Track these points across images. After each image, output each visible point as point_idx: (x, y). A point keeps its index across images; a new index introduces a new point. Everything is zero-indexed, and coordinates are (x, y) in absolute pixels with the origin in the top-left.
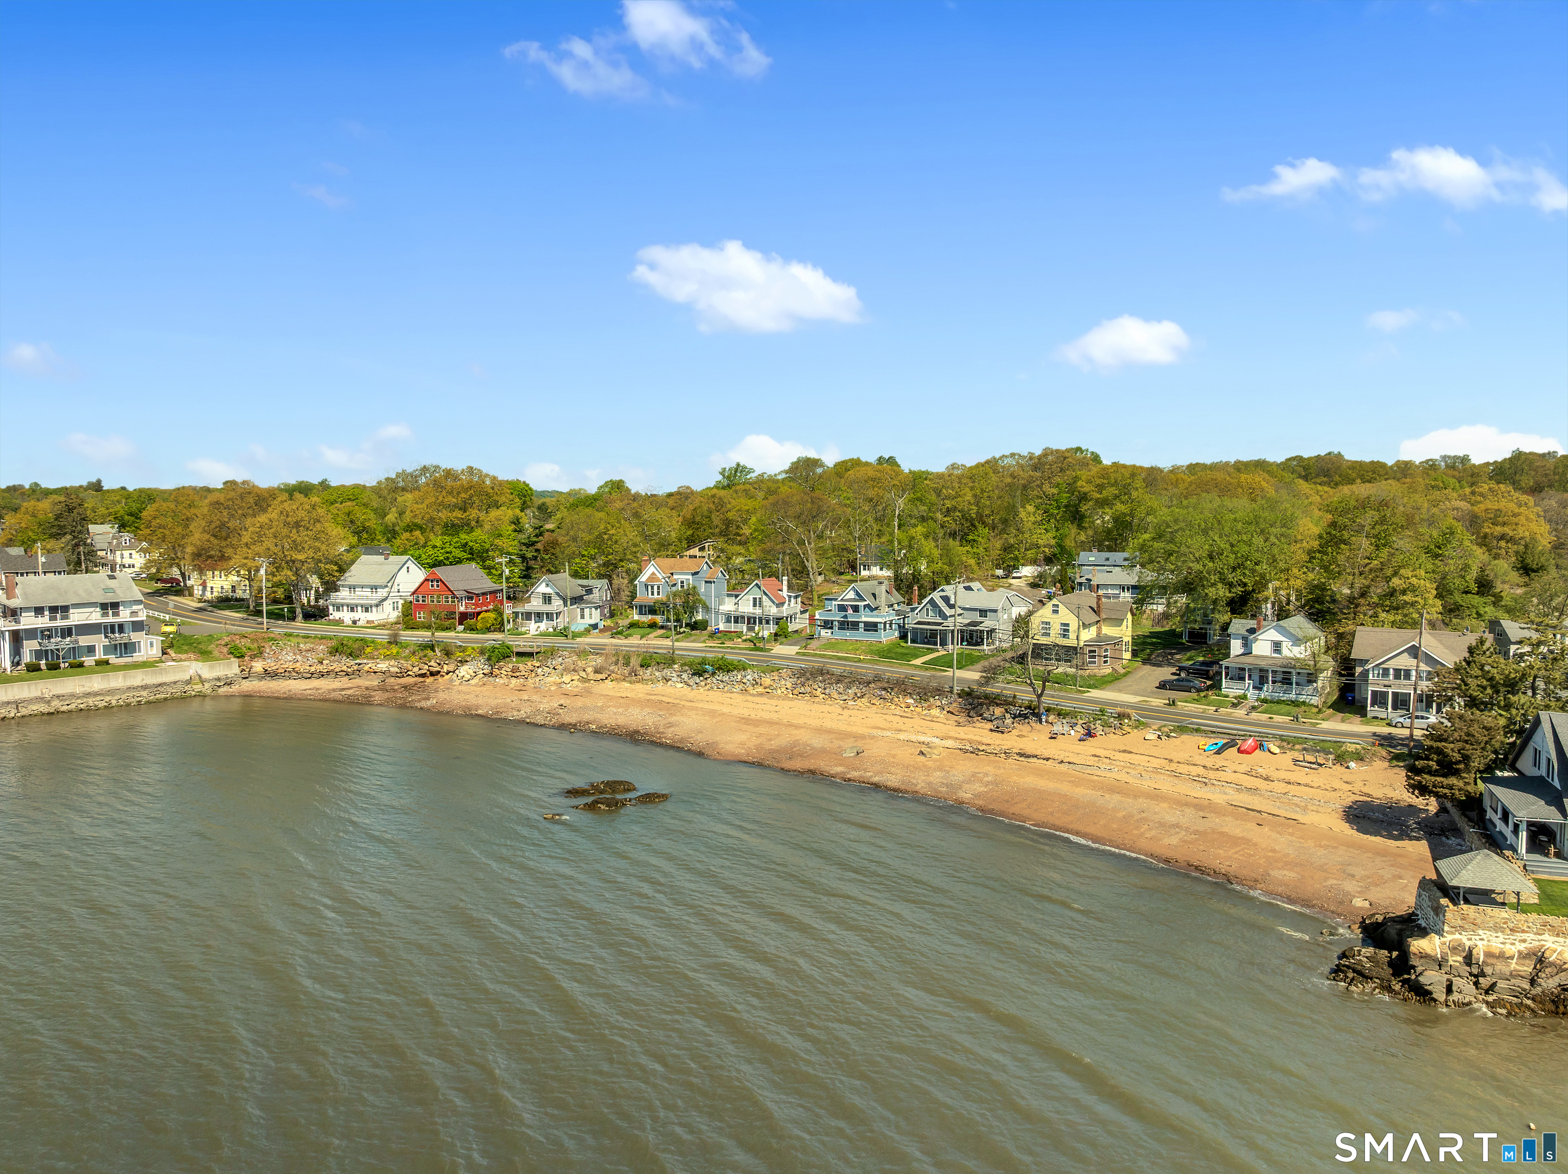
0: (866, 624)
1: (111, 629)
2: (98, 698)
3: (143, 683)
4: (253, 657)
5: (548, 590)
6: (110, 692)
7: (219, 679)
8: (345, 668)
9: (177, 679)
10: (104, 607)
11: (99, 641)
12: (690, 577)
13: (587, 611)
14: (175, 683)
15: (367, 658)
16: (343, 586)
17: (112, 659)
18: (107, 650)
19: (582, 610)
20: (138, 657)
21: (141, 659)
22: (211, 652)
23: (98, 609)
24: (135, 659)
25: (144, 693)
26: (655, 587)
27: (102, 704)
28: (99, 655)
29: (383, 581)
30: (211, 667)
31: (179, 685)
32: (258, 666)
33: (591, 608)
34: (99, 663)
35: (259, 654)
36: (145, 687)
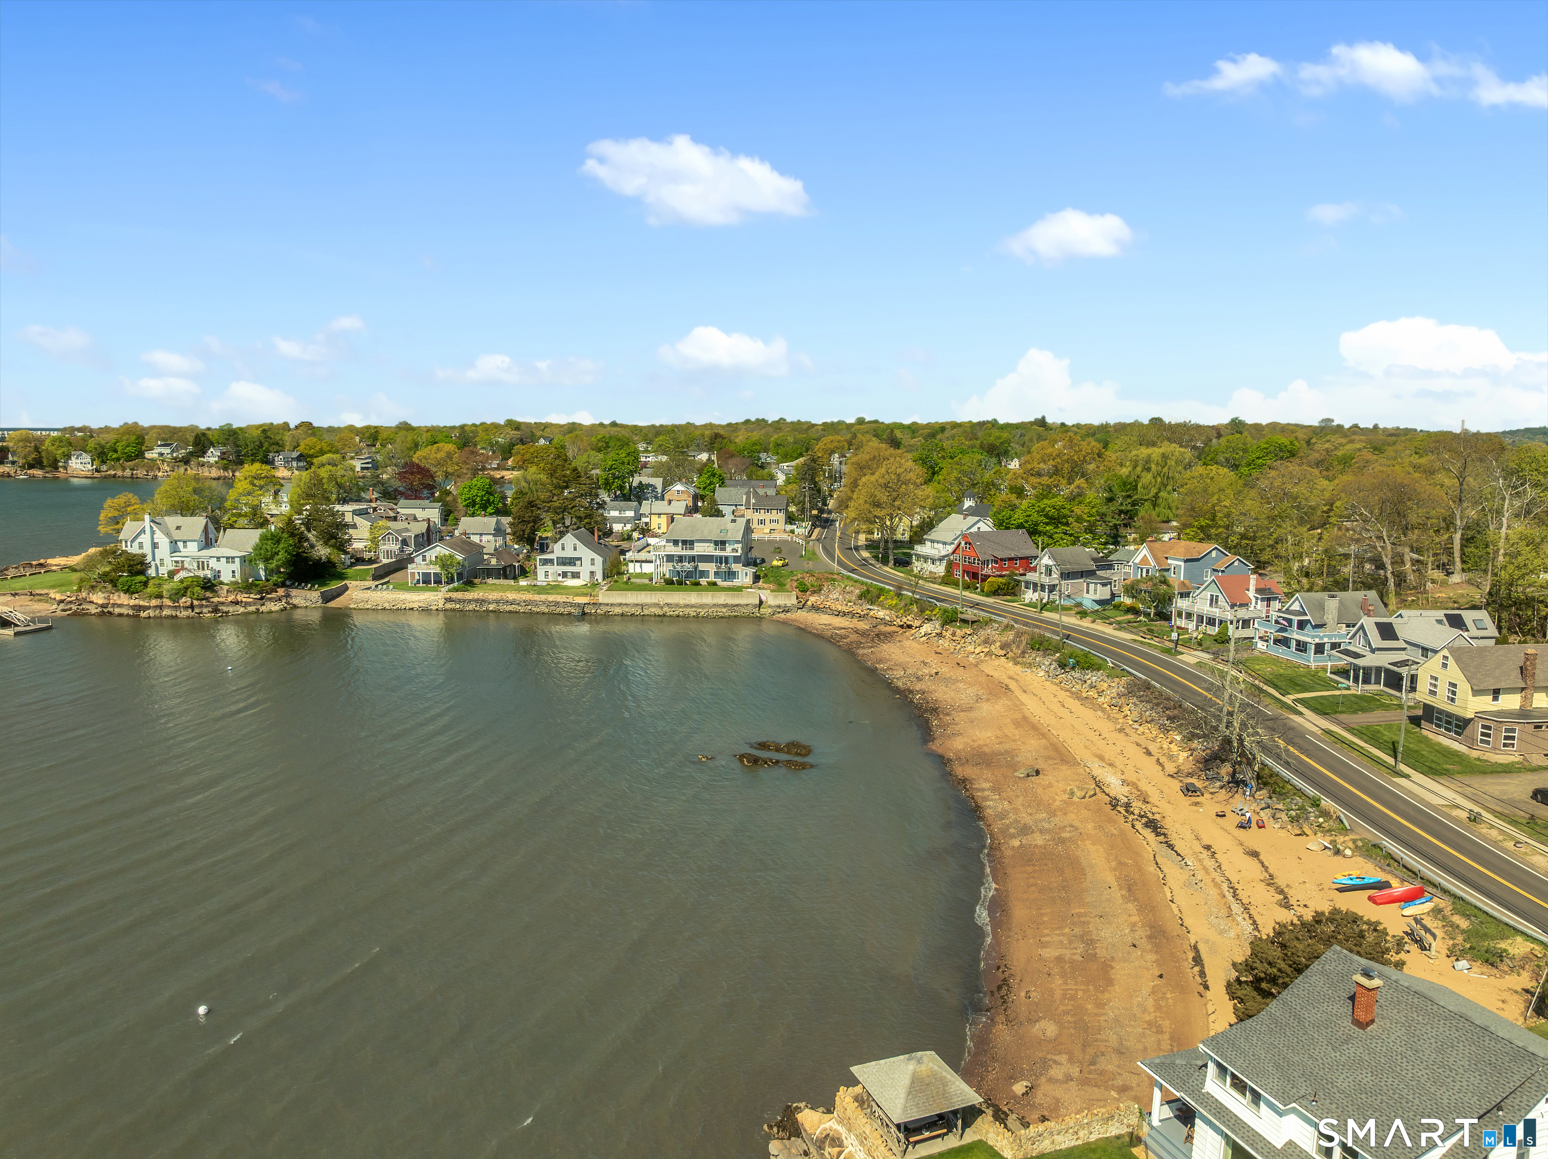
0: (1298, 643)
1: (720, 560)
2: (694, 609)
3: (725, 603)
4: (814, 592)
5: (1050, 562)
6: (702, 606)
7: (779, 607)
8: (859, 611)
9: (749, 602)
10: (716, 543)
11: (711, 568)
12: (1182, 564)
13: (1092, 586)
14: (747, 605)
15: (879, 605)
16: (928, 540)
17: (719, 582)
18: (716, 573)
19: (1088, 584)
20: (737, 582)
21: (738, 584)
22: (785, 585)
23: (712, 545)
24: (734, 584)
25: (724, 610)
26: (1144, 570)
27: (693, 614)
28: (712, 578)
29: (949, 540)
30: (775, 597)
31: (749, 608)
32: (813, 599)
33: (1096, 584)
34: (710, 584)
35: (818, 591)
36: (725, 606)
